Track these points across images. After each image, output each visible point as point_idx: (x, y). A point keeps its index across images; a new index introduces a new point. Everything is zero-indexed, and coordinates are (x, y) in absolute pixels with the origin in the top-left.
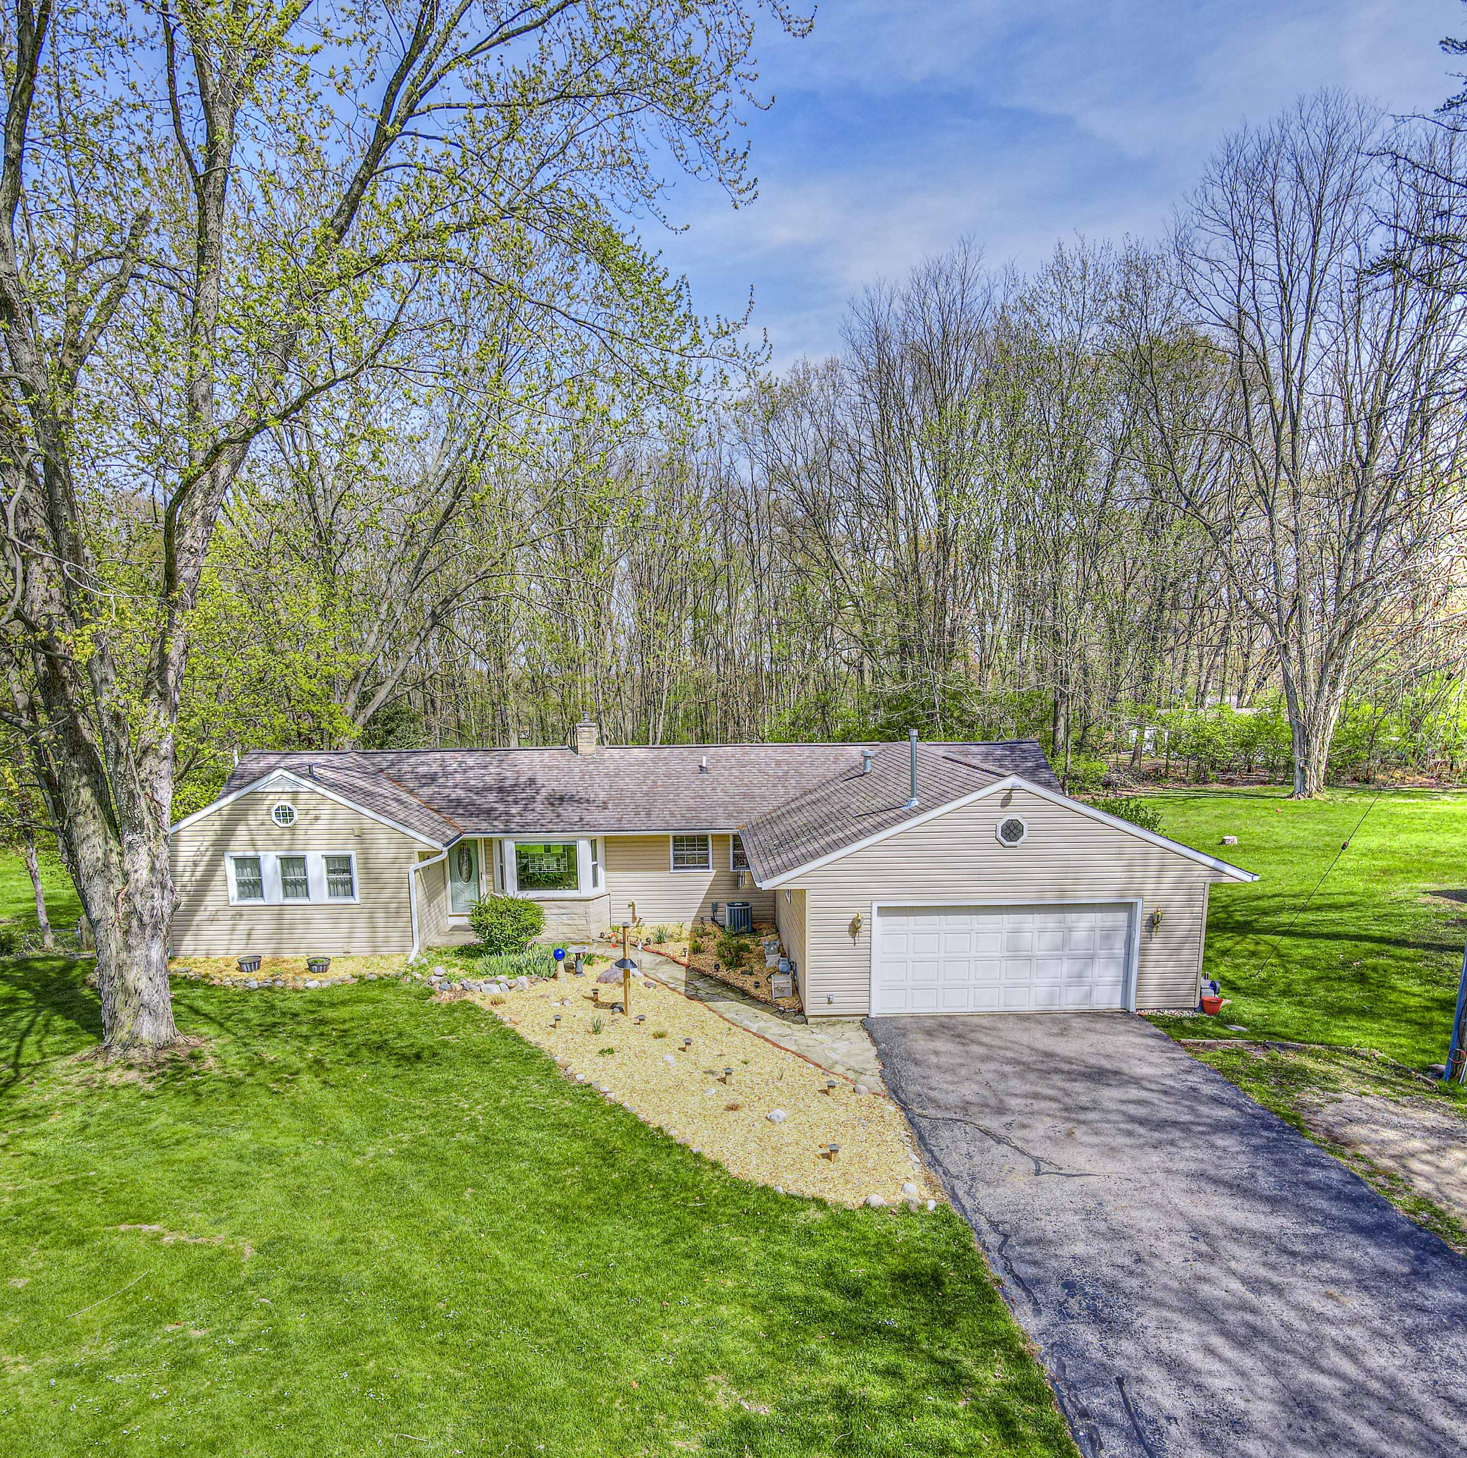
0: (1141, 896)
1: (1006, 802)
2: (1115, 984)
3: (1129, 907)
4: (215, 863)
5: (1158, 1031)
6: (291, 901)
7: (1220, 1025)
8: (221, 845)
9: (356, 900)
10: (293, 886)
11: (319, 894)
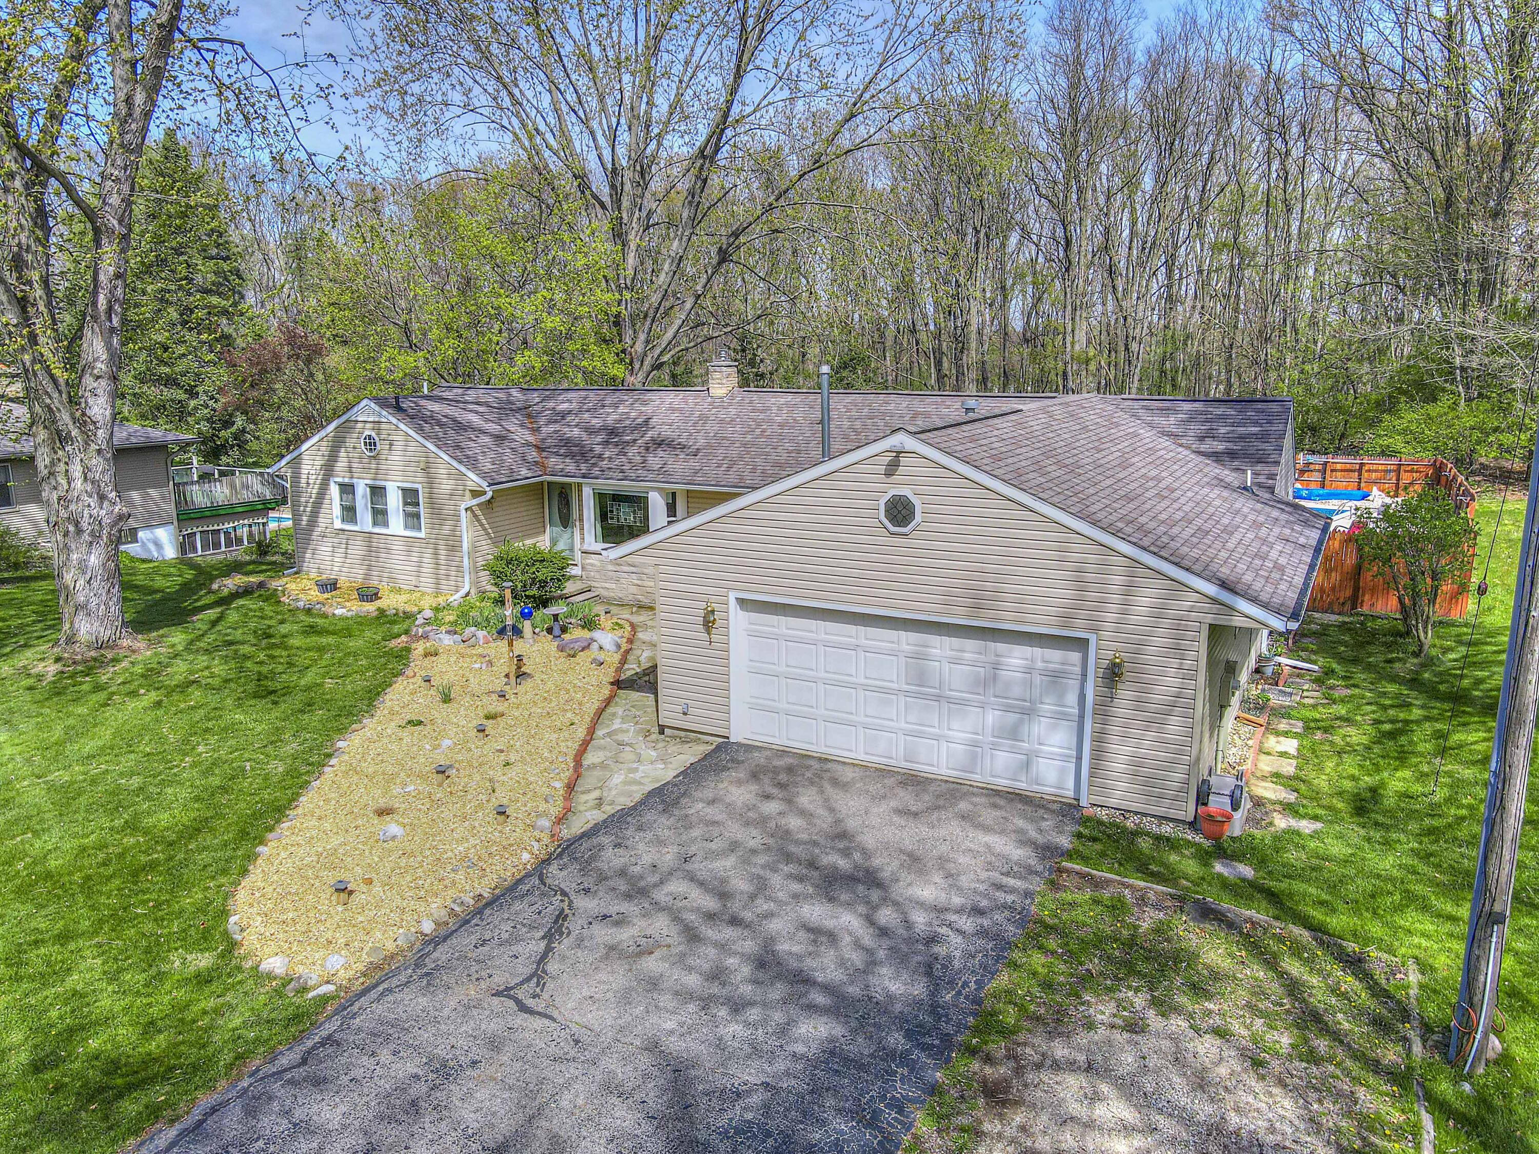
0: (1096, 630)
1: (892, 468)
2: (1065, 758)
3: (1081, 644)
4: (324, 486)
5: (1065, 841)
6: (377, 530)
7: (1204, 857)
8: (328, 470)
9: (422, 535)
10: (380, 515)
11: (396, 524)
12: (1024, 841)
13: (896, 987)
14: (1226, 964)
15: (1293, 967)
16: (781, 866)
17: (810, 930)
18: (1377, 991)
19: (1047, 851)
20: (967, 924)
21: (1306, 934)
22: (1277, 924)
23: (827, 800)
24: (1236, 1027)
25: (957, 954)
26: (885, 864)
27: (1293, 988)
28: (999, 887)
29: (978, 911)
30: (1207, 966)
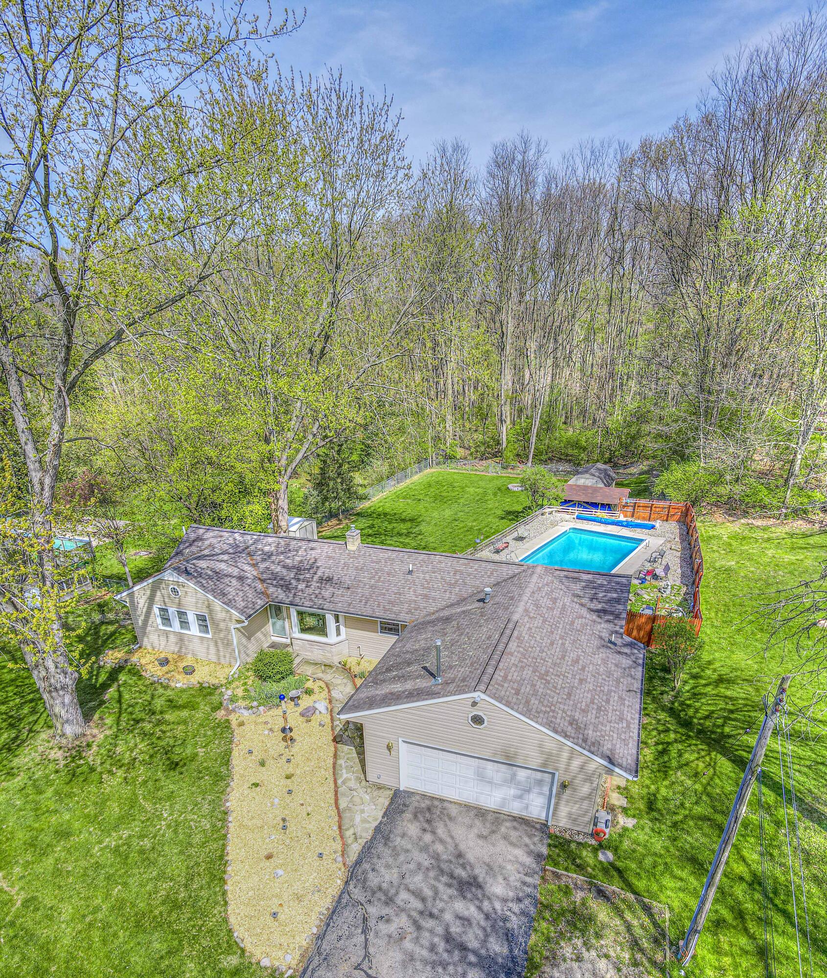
0: (557, 770)
1: (474, 704)
2: (542, 808)
3: (552, 774)
4: (150, 609)
5: (545, 850)
6: (183, 631)
7: (595, 850)
8: (151, 600)
9: (210, 636)
10: (184, 624)
11: (194, 630)
12: (530, 853)
13: (497, 949)
14: (606, 920)
15: (628, 916)
16: (441, 878)
17: (460, 918)
18: (655, 924)
19: (539, 857)
20: (516, 908)
21: (632, 896)
22: (622, 892)
23: (449, 831)
24: (612, 954)
25: (515, 927)
26: (480, 872)
27: (629, 927)
28: (524, 883)
29: (519, 900)
30: (600, 922)
